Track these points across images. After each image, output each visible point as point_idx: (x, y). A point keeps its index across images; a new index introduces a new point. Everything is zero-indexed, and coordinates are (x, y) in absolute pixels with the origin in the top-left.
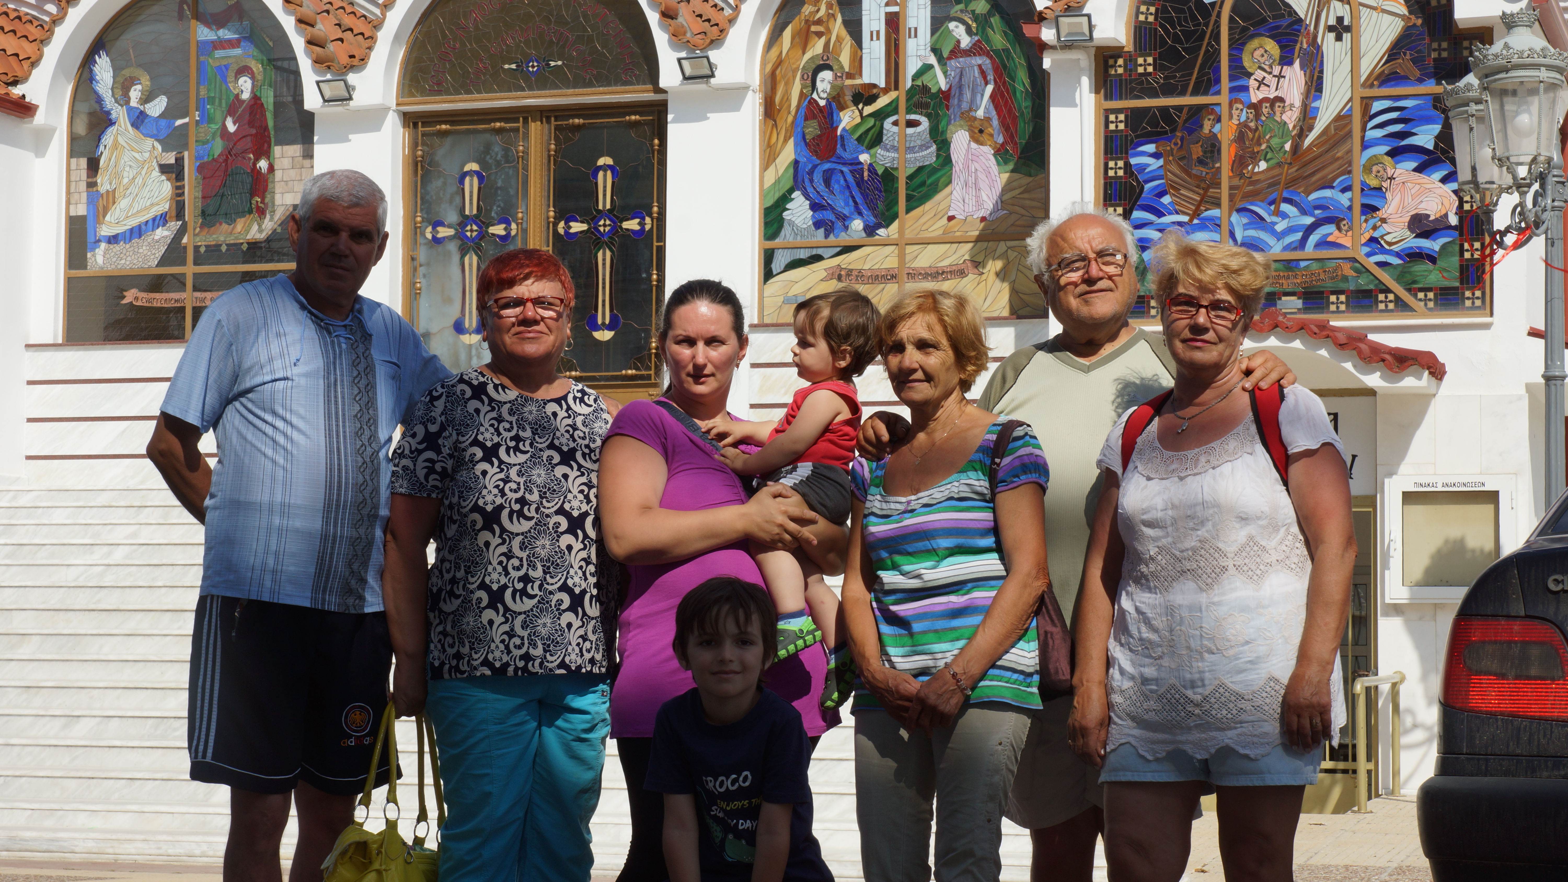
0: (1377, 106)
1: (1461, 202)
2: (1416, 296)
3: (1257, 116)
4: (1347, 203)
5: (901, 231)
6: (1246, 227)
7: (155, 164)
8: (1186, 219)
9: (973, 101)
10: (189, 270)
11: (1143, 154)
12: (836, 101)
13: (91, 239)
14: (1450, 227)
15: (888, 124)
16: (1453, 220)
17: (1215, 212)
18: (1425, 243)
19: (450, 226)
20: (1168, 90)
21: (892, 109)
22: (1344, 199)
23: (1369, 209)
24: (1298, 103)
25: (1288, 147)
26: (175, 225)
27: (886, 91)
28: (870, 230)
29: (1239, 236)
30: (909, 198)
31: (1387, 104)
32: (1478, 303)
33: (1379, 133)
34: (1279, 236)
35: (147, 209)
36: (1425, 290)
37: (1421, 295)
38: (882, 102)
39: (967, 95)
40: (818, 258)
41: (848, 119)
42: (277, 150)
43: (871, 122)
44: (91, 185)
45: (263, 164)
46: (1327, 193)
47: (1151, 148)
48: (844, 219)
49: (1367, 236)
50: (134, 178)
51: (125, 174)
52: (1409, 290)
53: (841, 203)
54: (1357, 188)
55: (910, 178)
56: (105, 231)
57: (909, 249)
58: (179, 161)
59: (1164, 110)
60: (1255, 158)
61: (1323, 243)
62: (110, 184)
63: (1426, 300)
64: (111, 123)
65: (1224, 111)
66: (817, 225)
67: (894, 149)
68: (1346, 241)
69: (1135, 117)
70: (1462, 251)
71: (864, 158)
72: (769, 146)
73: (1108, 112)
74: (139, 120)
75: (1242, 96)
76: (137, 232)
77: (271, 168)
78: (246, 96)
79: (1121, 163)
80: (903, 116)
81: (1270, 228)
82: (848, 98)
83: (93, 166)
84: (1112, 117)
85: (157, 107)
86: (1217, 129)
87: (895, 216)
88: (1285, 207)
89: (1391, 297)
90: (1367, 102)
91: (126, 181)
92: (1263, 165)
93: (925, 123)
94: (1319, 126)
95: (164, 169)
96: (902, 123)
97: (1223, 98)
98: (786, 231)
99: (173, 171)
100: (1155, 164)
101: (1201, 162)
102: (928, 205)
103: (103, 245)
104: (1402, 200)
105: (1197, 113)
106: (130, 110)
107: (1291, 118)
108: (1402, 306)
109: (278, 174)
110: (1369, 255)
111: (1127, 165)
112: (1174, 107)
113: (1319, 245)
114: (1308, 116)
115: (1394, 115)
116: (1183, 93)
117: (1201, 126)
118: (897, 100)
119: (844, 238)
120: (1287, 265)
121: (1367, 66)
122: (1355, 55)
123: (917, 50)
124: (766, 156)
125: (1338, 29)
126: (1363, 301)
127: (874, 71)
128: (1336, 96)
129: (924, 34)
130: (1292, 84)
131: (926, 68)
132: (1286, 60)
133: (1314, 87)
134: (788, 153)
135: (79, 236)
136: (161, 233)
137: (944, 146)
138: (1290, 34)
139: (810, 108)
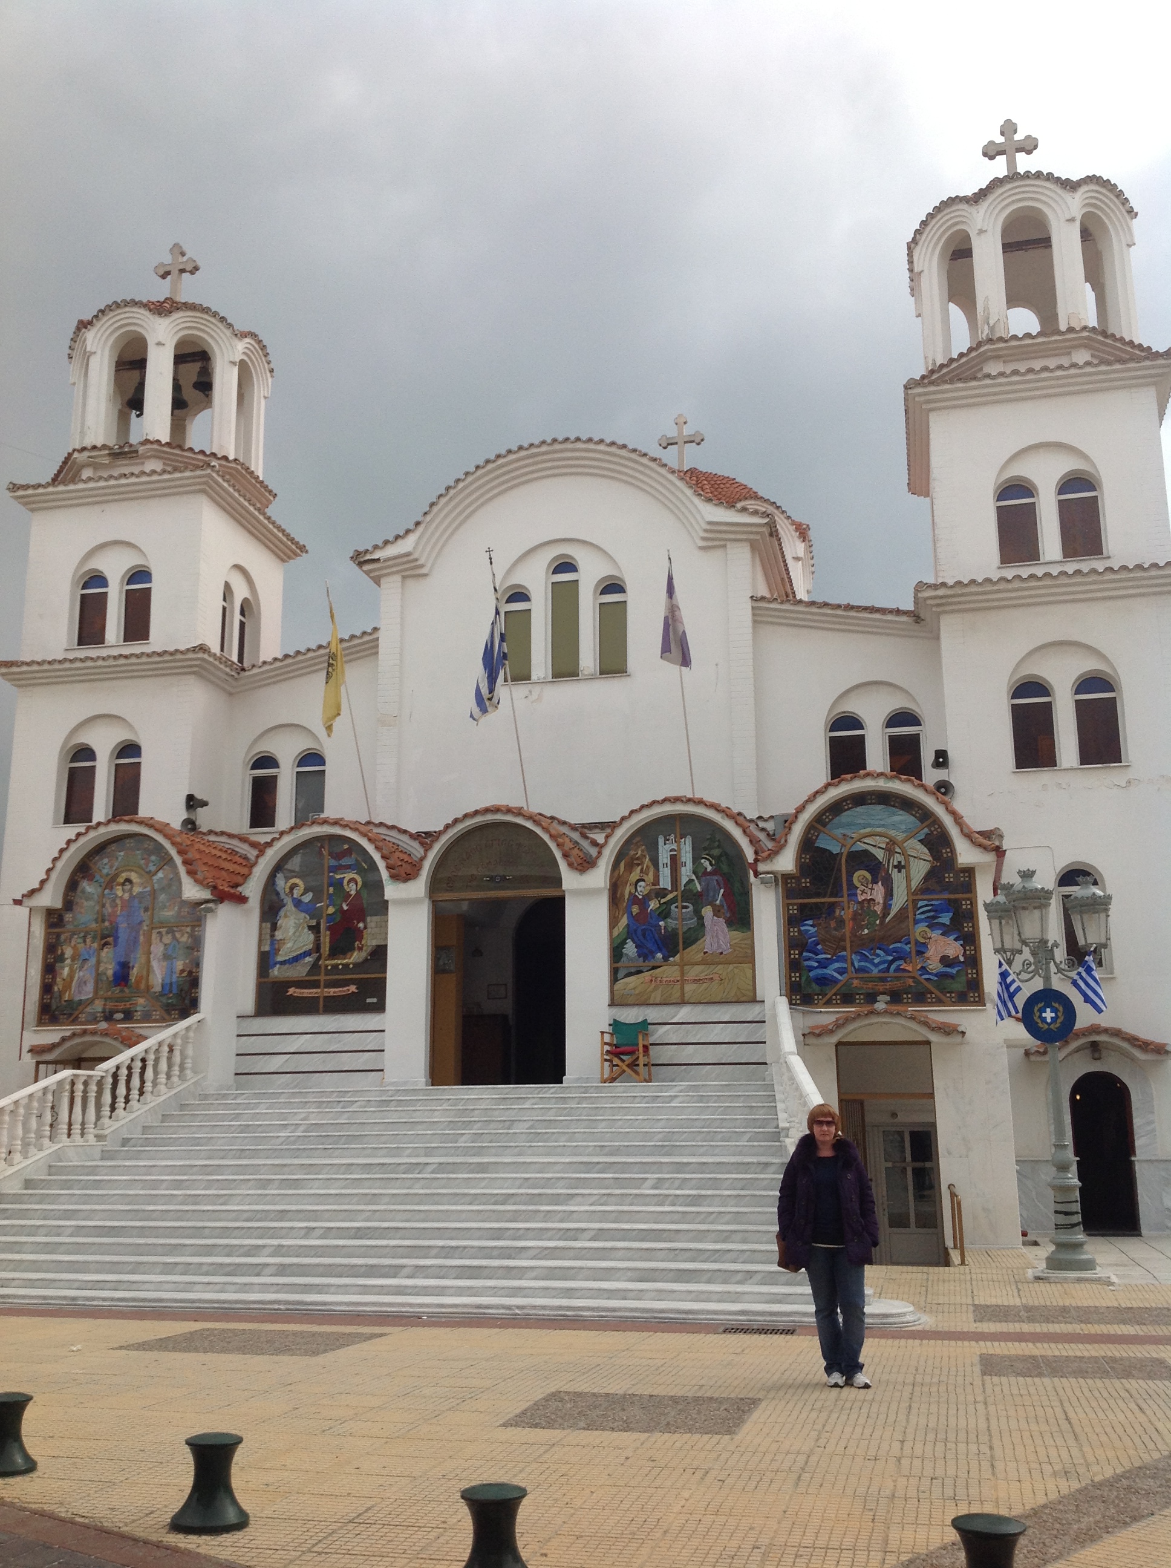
0: (920, 904)
1: (965, 950)
2: (945, 995)
3: (862, 908)
4: (908, 950)
5: (682, 959)
6: (860, 961)
7: (305, 925)
8: (829, 956)
9: (714, 896)
10: (322, 978)
11: (807, 925)
12: (647, 898)
13: (271, 963)
14: (961, 962)
15: (673, 907)
16: (962, 959)
17: (844, 953)
18: (948, 970)
20: (818, 895)
21: (674, 900)
22: (907, 948)
23: (920, 953)
24: (881, 902)
25: (878, 922)
26: (316, 955)
27: (671, 892)
28: (666, 959)
29: (856, 965)
30: (684, 943)
31: (926, 902)
32: (977, 999)
33: (923, 916)
34: (876, 965)
35: (301, 947)
36: (951, 992)
37: (948, 995)
38: (670, 896)
39: (711, 894)
40: (639, 972)
41: (653, 905)
42: (369, 919)
43: (664, 907)
44: (272, 936)
45: (361, 925)
46: (899, 945)
47: (810, 922)
48: (652, 954)
49: (920, 966)
50: (294, 933)
51: (290, 931)
52: (942, 992)
53: (650, 945)
54: (913, 942)
55: (684, 933)
56: (279, 959)
57: (686, 968)
58: (318, 924)
59: (816, 904)
60: (862, 928)
61: (898, 970)
62: (282, 935)
63: (951, 997)
64: (284, 906)
65: (846, 904)
66: (639, 956)
67: (676, 919)
68: (909, 968)
69: (802, 907)
70: (967, 974)
71: (661, 923)
72: (614, 917)
73: (788, 905)
74: (298, 903)
75: (853, 898)
76: (296, 959)
77: (365, 928)
78: (353, 893)
79: (796, 929)
80: (679, 903)
81: (871, 962)
82: (653, 895)
83: (274, 927)
84: (791, 907)
85: (307, 898)
86: (842, 913)
87: (678, 952)
88: (878, 951)
89: (933, 996)
90: (915, 902)
91: (290, 934)
92: (866, 931)
93: (691, 907)
94: (894, 911)
95: (310, 928)
96: (680, 907)
97: (845, 899)
98: (624, 959)
99: (315, 929)
100: (813, 930)
101: (835, 929)
102: (694, 947)
103: (278, 966)
104: (936, 949)
105: (832, 907)
106: (294, 899)
107: (878, 909)
108: (940, 1002)
110: (921, 975)
111: (799, 930)
112: (821, 903)
113: (896, 970)
114: (887, 907)
115: (929, 908)
116: (824, 897)
117: (835, 912)
118: (677, 896)
119: (652, 963)
120: (883, 980)
121: (914, 884)
122: (908, 879)
123: (686, 872)
124: (613, 922)
125: (899, 867)
126: (920, 998)
127: (665, 882)
128: (900, 899)
129: (689, 865)
130: (878, 893)
131: (691, 881)
132: (875, 881)
133: (889, 894)
134: (624, 921)
135: (265, 961)
136: (308, 959)
137: (701, 918)
138: (876, 869)
139: (634, 899)
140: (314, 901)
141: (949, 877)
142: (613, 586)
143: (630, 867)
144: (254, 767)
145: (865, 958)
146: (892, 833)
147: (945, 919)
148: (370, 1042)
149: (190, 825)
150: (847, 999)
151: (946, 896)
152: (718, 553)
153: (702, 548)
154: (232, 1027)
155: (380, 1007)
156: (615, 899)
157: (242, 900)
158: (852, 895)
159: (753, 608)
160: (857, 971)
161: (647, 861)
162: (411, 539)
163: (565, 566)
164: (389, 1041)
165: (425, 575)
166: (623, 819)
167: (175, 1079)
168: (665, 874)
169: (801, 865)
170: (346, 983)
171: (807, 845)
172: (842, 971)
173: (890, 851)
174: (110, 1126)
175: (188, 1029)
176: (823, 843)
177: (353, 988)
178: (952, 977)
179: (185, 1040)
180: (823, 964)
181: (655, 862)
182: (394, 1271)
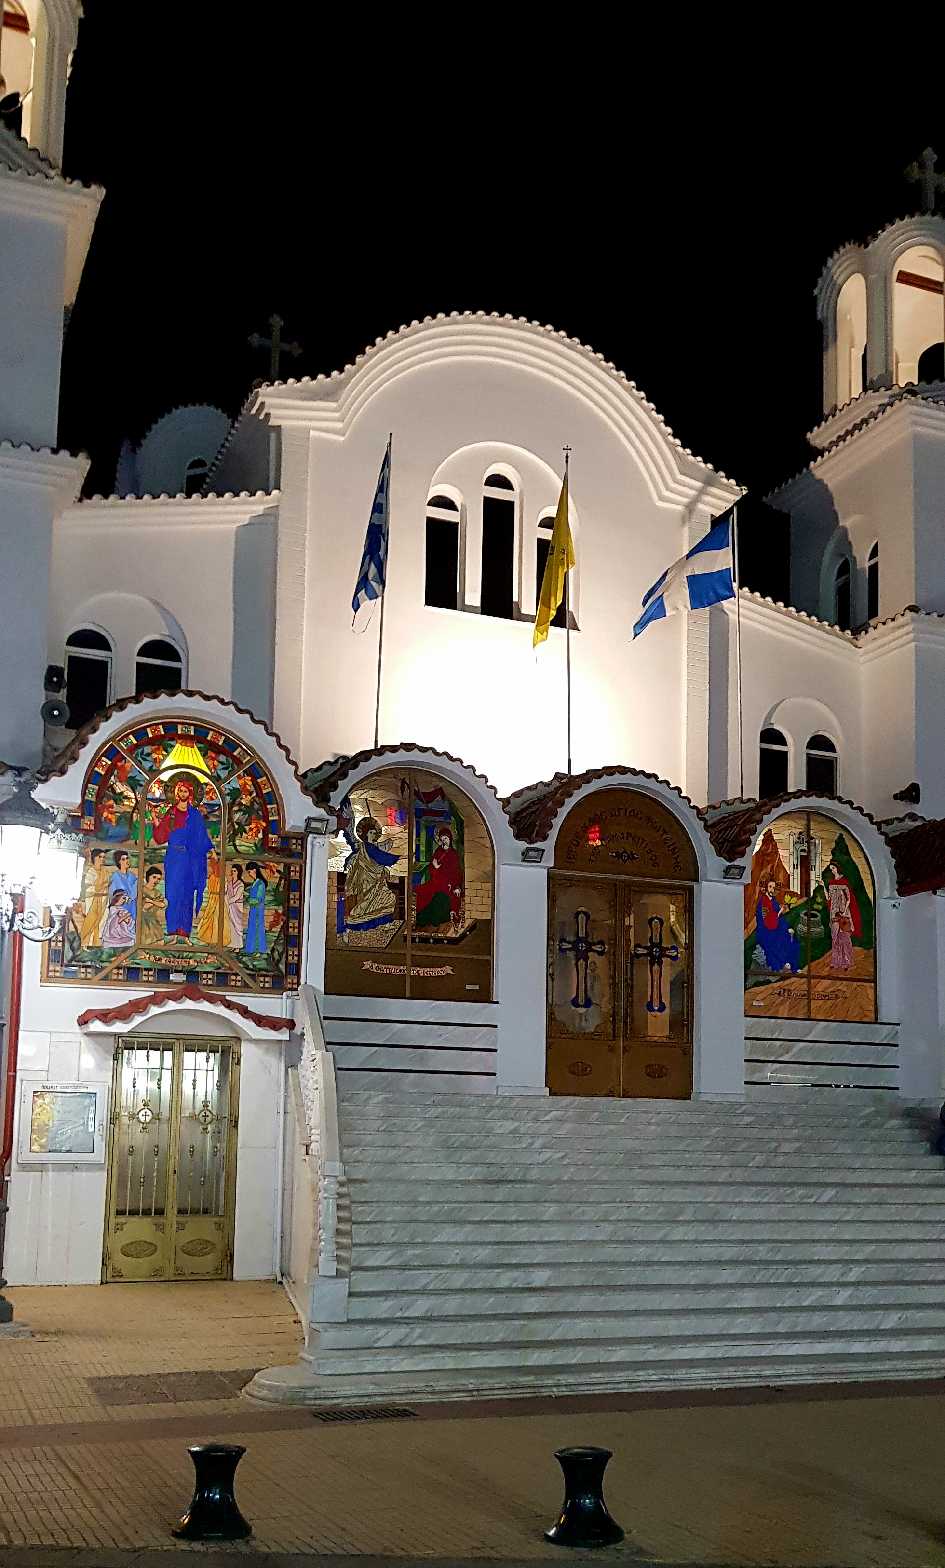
5: (809, 970)
7: (385, 882)
9: (841, 907)
10: (408, 952)
12: (777, 899)
13: (341, 926)
15: (802, 914)
19: (569, 943)
21: (804, 907)
26: (398, 922)
27: (800, 896)
28: (794, 968)
30: (812, 954)
35: (380, 910)
38: (799, 902)
39: (838, 904)
40: (768, 981)
41: (783, 909)
42: (467, 885)
43: (794, 912)
44: (341, 890)
45: (457, 891)
48: (780, 963)
50: (370, 889)
51: (364, 886)
53: (778, 953)
55: (813, 943)
56: (350, 921)
57: (813, 981)
62: (354, 891)
66: (768, 964)
71: (790, 930)
74: (374, 852)
76: (372, 924)
77: (463, 895)
78: (446, 847)
80: (809, 911)
83: (342, 879)
91: (364, 890)
93: (819, 915)
95: (391, 885)
96: (809, 914)
98: (755, 965)
99: (396, 888)
103: (348, 931)
106: (367, 844)
109: (467, 899)
118: (806, 902)
119: (781, 972)
131: (819, 887)
134: (755, 921)
135: (331, 923)
136: (388, 926)
137: (828, 930)
139: (764, 900)
143: (761, 864)
144: (71, 642)
148: (479, 1037)
155: (485, 996)
163: (501, 481)
164: (502, 1038)
168: (795, 876)
170: (439, 962)
177: (448, 970)
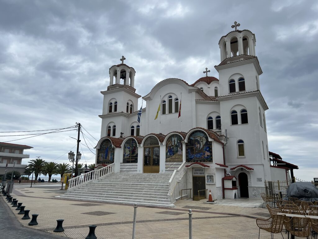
3: (196, 148)
9: (180, 146)
11: (189, 150)
12: (171, 146)
16: (210, 155)
17: (194, 155)
20: (190, 146)
21: (174, 147)
23: (204, 154)
25: (199, 150)
28: (173, 155)
31: (205, 147)
32: (212, 161)
33: (205, 149)
41: (171, 147)
44: (125, 152)
45: (135, 151)
46: (201, 153)
48: (171, 154)
49: (204, 156)
51: (127, 151)
52: (207, 160)
56: (126, 155)
60: (196, 151)
61: (201, 157)
64: (126, 148)
69: (188, 148)
70: (210, 158)
71: (173, 150)
73: (186, 147)
78: (134, 146)
79: (187, 151)
85: (129, 147)
86: (194, 149)
99: (130, 151)
101: (193, 151)
104: (206, 154)
105: (192, 147)
107: (199, 148)
108: (207, 162)
110: (204, 158)
114: (200, 148)
119: (171, 156)
120: (199, 158)
121: (204, 144)
122: (203, 144)
123: (176, 143)
124: (166, 150)
125: (202, 142)
126: (204, 161)
127: (173, 144)
128: (202, 146)
129: (176, 142)
130: (199, 146)
131: (176, 144)
132: (198, 144)
133: (200, 146)
134: (168, 150)
135: (124, 156)
136: (129, 155)
137: (178, 149)
138: (199, 143)
139: (169, 147)
140: (130, 147)
141: (208, 143)
142: (177, 99)
143: (169, 142)
144: (131, 128)
145: (197, 155)
146: (201, 136)
147: (208, 149)
148: (135, 167)
149: (121, 136)
150: (194, 161)
151: (208, 146)
152: (191, 93)
153: (189, 93)
154: (120, 165)
155: (137, 162)
156: (167, 147)
157: (121, 147)
158: (195, 146)
159: (196, 101)
160: (196, 157)
161: (171, 141)
162: (150, 95)
163: (171, 97)
164: (138, 167)
165: (151, 100)
166: (167, 135)
167: (110, 172)
168: (173, 143)
169: (188, 141)
170: (133, 159)
171: (189, 139)
172: (193, 157)
173: (200, 139)
174: (100, 178)
175: (112, 165)
176: (192, 138)
177: (134, 159)
178: (208, 158)
179: (112, 166)
180: (191, 156)
181: (172, 141)
182: (117, 198)
